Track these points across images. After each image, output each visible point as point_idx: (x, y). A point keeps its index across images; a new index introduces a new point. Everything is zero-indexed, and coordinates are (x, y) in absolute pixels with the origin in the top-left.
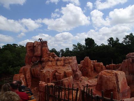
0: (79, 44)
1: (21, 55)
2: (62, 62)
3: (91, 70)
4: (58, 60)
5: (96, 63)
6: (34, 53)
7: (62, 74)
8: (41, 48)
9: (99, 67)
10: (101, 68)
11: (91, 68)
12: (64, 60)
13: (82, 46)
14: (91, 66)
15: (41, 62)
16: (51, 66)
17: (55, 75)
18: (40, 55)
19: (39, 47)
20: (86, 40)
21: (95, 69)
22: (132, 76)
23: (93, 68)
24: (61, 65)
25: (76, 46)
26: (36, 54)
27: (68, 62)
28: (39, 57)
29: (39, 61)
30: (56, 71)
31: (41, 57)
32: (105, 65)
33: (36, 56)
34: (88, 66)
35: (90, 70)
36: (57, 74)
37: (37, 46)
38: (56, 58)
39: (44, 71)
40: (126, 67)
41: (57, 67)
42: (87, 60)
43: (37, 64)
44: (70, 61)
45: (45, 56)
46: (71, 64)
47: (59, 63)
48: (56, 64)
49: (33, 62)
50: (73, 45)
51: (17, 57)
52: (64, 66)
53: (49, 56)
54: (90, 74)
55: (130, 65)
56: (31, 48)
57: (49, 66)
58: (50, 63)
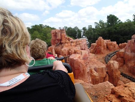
0: (101, 22)
1: (47, 34)
2: (75, 43)
3: (104, 48)
4: (72, 42)
5: (109, 42)
6: (56, 37)
7: (73, 51)
8: (61, 34)
9: (111, 46)
10: (113, 46)
11: (104, 47)
12: (76, 42)
13: (104, 24)
14: (104, 45)
15: (61, 43)
16: (67, 46)
17: (69, 52)
18: (60, 39)
19: (60, 34)
20: (108, 17)
21: (107, 47)
22: (133, 53)
23: (106, 47)
24: (74, 46)
25: (98, 24)
26: (57, 38)
27: (78, 43)
28: (59, 40)
29: (60, 43)
30: (70, 50)
31: (61, 40)
32: (118, 43)
33: (58, 40)
34: (101, 45)
35: (102, 48)
36: (70, 51)
37: (58, 32)
38: (71, 41)
39: (63, 50)
40: (129, 46)
41: (71, 47)
42: (100, 40)
43: (58, 45)
44: (80, 42)
45: (63, 40)
46: (80, 45)
47: (72, 44)
48: (71, 45)
49: (56, 44)
50: (95, 23)
51: (45, 36)
52: (76, 46)
53: (66, 39)
54: (103, 51)
55: (132, 45)
56: (54, 34)
57: (66, 46)
58: (67, 44)
